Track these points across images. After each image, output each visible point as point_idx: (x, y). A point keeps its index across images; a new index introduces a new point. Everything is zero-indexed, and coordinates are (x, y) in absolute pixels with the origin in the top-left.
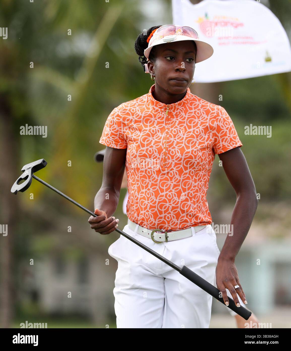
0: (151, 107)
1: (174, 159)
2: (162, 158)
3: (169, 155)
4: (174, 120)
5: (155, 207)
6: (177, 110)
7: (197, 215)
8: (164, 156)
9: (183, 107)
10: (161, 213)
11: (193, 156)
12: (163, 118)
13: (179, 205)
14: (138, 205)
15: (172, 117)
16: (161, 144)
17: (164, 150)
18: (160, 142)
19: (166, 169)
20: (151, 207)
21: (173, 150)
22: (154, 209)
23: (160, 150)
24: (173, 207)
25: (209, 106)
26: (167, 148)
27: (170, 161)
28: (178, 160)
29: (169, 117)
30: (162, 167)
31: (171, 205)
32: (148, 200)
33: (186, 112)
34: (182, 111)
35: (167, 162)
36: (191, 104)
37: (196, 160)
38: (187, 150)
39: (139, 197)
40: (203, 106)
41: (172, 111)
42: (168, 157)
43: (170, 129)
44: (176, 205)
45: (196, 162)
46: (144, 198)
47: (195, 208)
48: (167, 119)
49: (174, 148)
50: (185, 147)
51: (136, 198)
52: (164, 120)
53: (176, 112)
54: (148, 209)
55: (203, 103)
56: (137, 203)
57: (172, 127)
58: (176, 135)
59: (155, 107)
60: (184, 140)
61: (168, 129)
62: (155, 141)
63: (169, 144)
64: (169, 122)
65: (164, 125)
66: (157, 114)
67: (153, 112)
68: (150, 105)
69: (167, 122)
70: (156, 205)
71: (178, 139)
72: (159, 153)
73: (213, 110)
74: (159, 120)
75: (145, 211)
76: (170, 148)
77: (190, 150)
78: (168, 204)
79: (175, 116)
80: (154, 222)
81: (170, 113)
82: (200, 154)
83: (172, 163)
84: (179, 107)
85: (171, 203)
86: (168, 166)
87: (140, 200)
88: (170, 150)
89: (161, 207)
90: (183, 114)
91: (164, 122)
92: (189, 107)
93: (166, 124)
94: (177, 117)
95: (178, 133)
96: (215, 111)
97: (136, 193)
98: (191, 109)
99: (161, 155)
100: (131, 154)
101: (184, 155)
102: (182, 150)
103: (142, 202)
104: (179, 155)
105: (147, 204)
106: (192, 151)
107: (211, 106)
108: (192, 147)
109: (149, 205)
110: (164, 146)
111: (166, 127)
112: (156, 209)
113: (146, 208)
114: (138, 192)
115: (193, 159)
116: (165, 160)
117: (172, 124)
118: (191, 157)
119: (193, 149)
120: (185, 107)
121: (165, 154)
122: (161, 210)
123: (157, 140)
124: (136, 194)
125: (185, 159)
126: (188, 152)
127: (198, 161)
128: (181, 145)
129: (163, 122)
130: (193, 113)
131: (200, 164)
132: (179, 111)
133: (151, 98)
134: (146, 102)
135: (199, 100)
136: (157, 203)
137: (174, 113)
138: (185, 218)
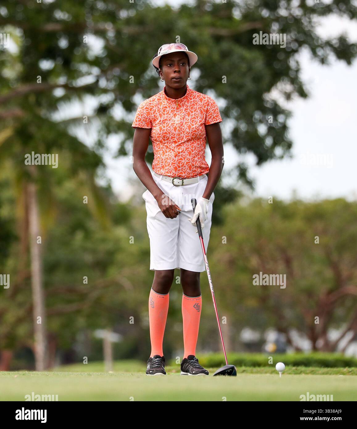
0: (165, 101)
1: (185, 134)
2: (177, 134)
3: (181, 131)
4: (182, 108)
5: (175, 163)
6: (183, 102)
7: (201, 166)
8: (178, 132)
9: (186, 99)
10: (179, 167)
11: (197, 130)
12: (174, 108)
13: (190, 160)
14: (163, 164)
15: (180, 106)
16: (175, 125)
17: (178, 128)
18: (174, 124)
19: (180, 140)
20: (172, 163)
21: (183, 128)
22: (174, 165)
23: (175, 129)
24: (187, 162)
25: (202, 96)
26: (180, 127)
27: (182, 135)
28: (187, 134)
29: (178, 107)
30: (177, 139)
31: (185, 161)
32: (170, 159)
33: (188, 102)
34: (186, 102)
35: (180, 136)
36: (191, 96)
37: (199, 133)
38: (192, 127)
39: (164, 158)
40: (198, 96)
41: (179, 103)
42: (181, 132)
43: (180, 115)
44: (188, 161)
45: (199, 134)
46: (167, 159)
47: (200, 162)
48: (177, 109)
49: (184, 126)
50: (191, 125)
51: (162, 159)
52: (175, 109)
53: (182, 103)
54: (170, 165)
55: (198, 94)
56: (162, 162)
57: (181, 113)
58: (184, 118)
59: (168, 101)
60: (189, 121)
61: (179, 115)
62: (172, 123)
63: (181, 124)
64: (178, 110)
65: (175, 112)
66: (170, 105)
67: (168, 105)
68: (165, 100)
69: (177, 110)
70: (176, 162)
71: (186, 120)
72: (175, 131)
73: (205, 98)
74: (172, 109)
75: (168, 167)
76: (182, 127)
77: (194, 126)
78: (183, 161)
79: (182, 106)
80: (175, 173)
81: (179, 104)
82: (201, 128)
83: (183, 136)
84: (184, 100)
85: (186, 160)
86: (181, 138)
87: (164, 160)
88: (182, 128)
89: (179, 163)
90: (186, 103)
91: (176, 111)
92: (190, 98)
93: (177, 112)
94: (183, 107)
95: (185, 117)
96: (206, 99)
97: (162, 155)
98: (191, 99)
99: (176, 132)
100: (157, 133)
101: (191, 130)
102: (189, 127)
103: (166, 161)
104: (188, 130)
105: (170, 162)
106: (196, 127)
107: (203, 96)
108: (195, 124)
109: (171, 163)
110: (178, 126)
111: (177, 113)
112: (176, 165)
113: (169, 165)
114: (163, 156)
115: (196, 132)
116: (179, 135)
117: (181, 111)
118: (195, 131)
119: (196, 125)
120: (187, 99)
121: (179, 131)
122: (179, 165)
123: (172, 122)
124: (161, 157)
125: (192, 132)
126: (194, 128)
127: (200, 133)
128: (188, 123)
129: (174, 111)
130: (193, 102)
131: (201, 134)
132: (184, 102)
133: (164, 96)
134: (162, 97)
135: (196, 93)
136: (176, 161)
137: (181, 104)
138: (194, 169)
